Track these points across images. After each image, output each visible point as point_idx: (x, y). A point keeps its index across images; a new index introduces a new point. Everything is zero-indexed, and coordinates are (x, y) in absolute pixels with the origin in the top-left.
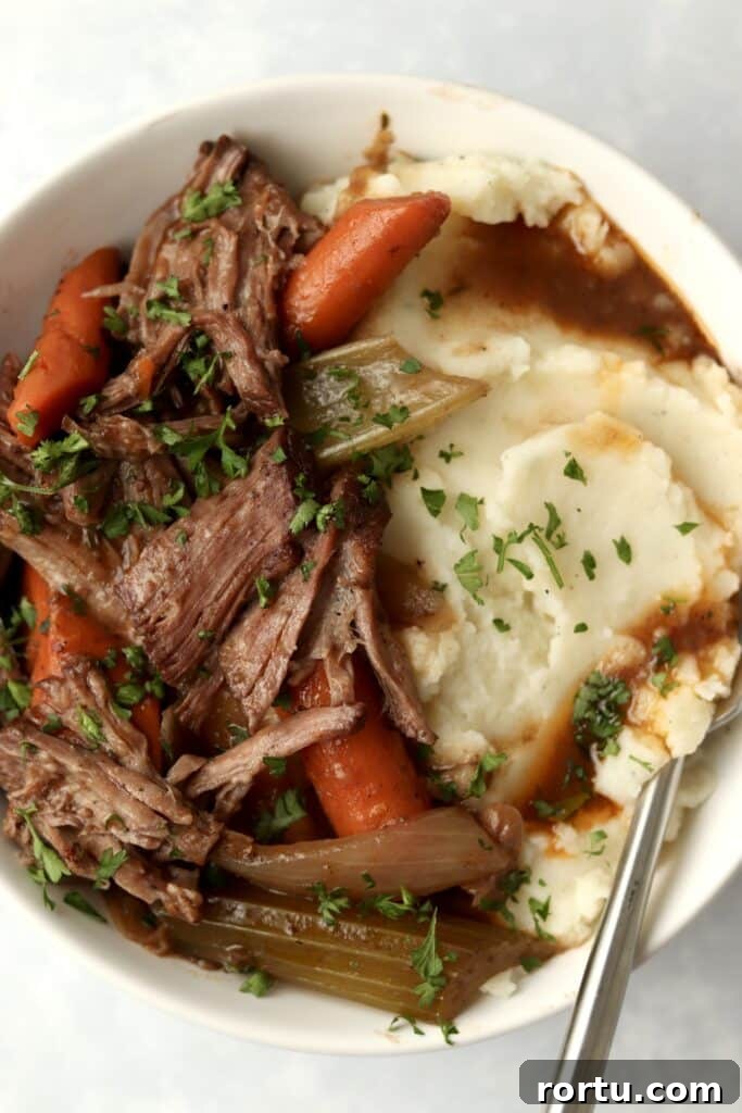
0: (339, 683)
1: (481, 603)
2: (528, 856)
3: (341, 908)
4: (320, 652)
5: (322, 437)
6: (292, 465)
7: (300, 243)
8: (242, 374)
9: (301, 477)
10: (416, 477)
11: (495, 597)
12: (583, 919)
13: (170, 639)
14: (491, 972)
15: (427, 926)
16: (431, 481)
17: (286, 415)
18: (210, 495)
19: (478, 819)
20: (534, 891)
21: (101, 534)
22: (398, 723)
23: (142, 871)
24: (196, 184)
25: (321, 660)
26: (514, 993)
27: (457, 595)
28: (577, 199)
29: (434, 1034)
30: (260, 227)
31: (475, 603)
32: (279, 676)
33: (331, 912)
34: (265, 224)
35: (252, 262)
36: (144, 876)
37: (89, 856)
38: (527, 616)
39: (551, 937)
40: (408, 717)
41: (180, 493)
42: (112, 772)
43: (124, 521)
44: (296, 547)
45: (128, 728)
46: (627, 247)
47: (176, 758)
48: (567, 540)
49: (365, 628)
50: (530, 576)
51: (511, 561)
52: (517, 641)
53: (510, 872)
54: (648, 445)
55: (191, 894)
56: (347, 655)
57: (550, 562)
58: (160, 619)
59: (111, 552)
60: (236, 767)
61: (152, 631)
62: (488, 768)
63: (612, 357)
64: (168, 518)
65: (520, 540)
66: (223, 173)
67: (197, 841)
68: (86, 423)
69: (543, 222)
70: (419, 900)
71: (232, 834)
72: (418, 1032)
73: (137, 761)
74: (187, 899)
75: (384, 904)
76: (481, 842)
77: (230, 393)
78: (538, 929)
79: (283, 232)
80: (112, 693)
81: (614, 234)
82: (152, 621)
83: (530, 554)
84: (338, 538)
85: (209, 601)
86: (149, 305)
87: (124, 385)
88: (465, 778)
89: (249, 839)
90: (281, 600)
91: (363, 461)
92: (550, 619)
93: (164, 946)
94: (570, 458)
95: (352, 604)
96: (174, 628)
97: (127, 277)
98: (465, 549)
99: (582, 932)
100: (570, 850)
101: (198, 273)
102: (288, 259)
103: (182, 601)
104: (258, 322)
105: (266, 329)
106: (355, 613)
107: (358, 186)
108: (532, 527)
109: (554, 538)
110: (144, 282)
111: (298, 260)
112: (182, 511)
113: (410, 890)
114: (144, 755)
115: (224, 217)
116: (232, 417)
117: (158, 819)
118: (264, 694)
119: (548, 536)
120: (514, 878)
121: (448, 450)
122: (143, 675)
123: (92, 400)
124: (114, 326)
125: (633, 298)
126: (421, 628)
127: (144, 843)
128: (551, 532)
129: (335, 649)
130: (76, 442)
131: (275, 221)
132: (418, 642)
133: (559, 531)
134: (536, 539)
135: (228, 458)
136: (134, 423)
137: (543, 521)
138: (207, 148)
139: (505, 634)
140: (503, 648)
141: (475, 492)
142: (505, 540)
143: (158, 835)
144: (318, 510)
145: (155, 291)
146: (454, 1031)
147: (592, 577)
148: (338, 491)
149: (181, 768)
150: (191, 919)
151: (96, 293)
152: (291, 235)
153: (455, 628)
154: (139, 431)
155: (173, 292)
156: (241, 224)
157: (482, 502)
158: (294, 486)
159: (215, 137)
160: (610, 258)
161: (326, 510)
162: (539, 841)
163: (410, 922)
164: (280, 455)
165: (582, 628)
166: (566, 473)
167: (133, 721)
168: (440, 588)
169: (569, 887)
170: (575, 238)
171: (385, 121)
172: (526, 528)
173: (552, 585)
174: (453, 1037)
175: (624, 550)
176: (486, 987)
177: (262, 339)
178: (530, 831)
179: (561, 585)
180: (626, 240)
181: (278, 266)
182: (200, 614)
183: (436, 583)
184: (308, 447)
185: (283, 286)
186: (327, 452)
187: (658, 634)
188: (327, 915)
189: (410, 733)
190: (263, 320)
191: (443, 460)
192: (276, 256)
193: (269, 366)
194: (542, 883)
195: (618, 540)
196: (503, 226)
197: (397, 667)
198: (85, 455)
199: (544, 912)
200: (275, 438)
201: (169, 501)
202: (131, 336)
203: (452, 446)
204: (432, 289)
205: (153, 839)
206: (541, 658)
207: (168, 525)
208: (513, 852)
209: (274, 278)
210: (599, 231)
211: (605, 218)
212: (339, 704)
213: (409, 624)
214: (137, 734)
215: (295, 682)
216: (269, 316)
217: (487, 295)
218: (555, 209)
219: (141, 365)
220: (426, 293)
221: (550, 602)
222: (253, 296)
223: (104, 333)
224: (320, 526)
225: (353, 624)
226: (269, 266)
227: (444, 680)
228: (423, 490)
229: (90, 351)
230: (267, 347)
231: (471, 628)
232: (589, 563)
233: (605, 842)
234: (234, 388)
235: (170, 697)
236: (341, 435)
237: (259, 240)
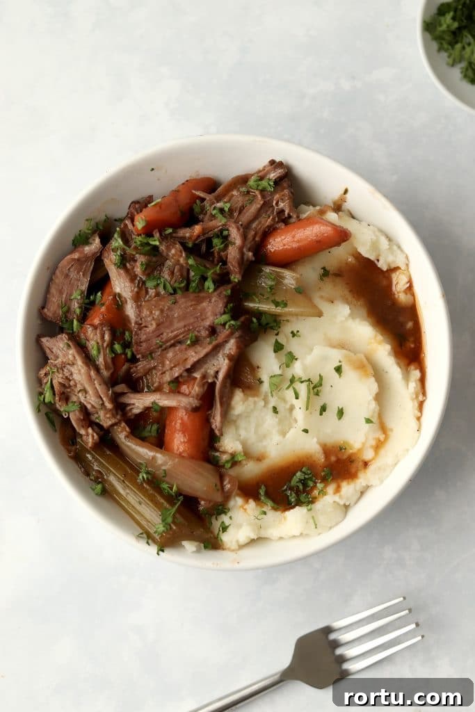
0: (196, 389)
1: (272, 396)
2: (231, 503)
3: (147, 478)
4: (198, 375)
5: (248, 297)
6: (230, 299)
7: (284, 220)
8: (232, 253)
9: (231, 305)
10: (277, 334)
11: (279, 398)
12: (237, 541)
13: (145, 336)
14: (191, 537)
15: (176, 504)
16: (281, 339)
17: (240, 279)
18: (194, 292)
19: (221, 478)
20: (225, 519)
21: (144, 283)
22: (212, 420)
23: (82, 418)
24: (260, 174)
25: (196, 378)
26: (194, 552)
27: (266, 387)
28: (403, 267)
29: (153, 549)
30: (274, 204)
31: (270, 395)
32: (176, 375)
33: (143, 477)
34: (277, 204)
35: (264, 215)
36: (82, 420)
37: (66, 398)
38: (288, 415)
39: (221, 540)
40: (216, 421)
41: (183, 285)
42: (92, 373)
43: (155, 283)
44: (213, 331)
45: (109, 361)
46: (411, 298)
47: (121, 383)
48: (320, 394)
49: (221, 376)
50: (297, 398)
51: (294, 388)
52: (277, 420)
53: (220, 505)
54: (373, 379)
55: (96, 436)
56: (207, 382)
57: (308, 398)
58: (146, 327)
59: (144, 292)
60: (139, 402)
61: (140, 330)
62: (236, 459)
63: (380, 337)
64: (172, 291)
65: (302, 382)
66: (273, 176)
67: (109, 418)
68: (163, 238)
69: (385, 269)
70: (179, 493)
71: (123, 424)
72: (148, 543)
73: (106, 373)
74: (93, 436)
75: (165, 486)
76: (216, 485)
77: (224, 259)
78: (218, 534)
79: (282, 211)
80: (111, 345)
81: (410, 288)
82: (143, 325)
83: (303, 389)
84: (231, 335)
85: (168, 331)
86: (215, 208)
87: (186, 233)
88: (225, 457)
89: (128, 429)
90: (197, 346)
91: (259, 314)
92: (296, 421)
93: (72, 454)
94: (340, 364)
95: (221, 364)
96: (149, 333)
97: (213, 194)
98: (278, 372)
99: (234, 546)
100: (249, 511)
101: (240, 208)
102: (278, 222)
103: (158, 325)
104: (251, 239)
105: (253, 243)
106: (220, 369)
107: (322, 212)
108: (309, 380)
109: (315, 390)
110: (218, 199)
111: (282, 225)
112: (179, 292)
113: (177, 487)
114: (109, 373)
115: (263, 192)
116: (220, 268)
117: (99, 400)
118: (167, 378)
119: (314, 388)
120: (221, 508)
121: (295, 332)
122: (126, 345)
123: (170, 231)
124: (197, 209)
125: (401, 319)
126: (243, 391)
127: (89, 407)
128: (316, 387)
129: (204, 377)
130: (155, 241)
131: (281, 205)
132: (238, 396)
133: (319, 389)
134: (308, 386)
135: (209, 284)
136: (181, 248)
137: (316, 380)
138: (272, 162)
139: (274, 414)
140: (270, 420)
141: (296, 354)
142: (296, 379)
143: (96, 405)
144: (229, 321)
145: (219, 205)
146: (163, 551)
147: (321, 414)
148: (242, 319)
149: (121, 388)
150: (90, 445)
151: (199, 193)
152: (284, 214)
153: (256, 399)
154: (181, 252)
155: (226, 209)
156: (268, 199)
157: (296, 359)
158: (226, 307)
159: (278, 160)
160: (402, 298)
161: (232, 322)
162: (239, 501)
163: (170, 499)
164: (229, 292)
165: (306, 431)
166: (335, 369)
167: (113, 359)
168: (261, 382)
169: (240, 526)
170: (394, 282)
171: (346, 191)
172: (307, 379)
173: (304, 407)
174: (161, 553)
175: (341, 413)
176: (184, 543)
177: (249, 246)
178: (238, 495)
179: (307, 409)
180: (413, 295)
181: (272, 223)
182: (162, 334)
183: (260, 379)
184: (241, 296)
185: (268, 233)
186: (246, 304)
188: (141, 477)
189: (213, 426)
190: (254, 239)
191: (291, 335)
192: (274, 219)
193: (245, 258)
194: (231, 518)
195: (340, 408)
196: (368, 260)
197: (224, 399)
198: (155, 248)
199: (225, 529)
200: (230, 286)
201: (176, 285)
202: (201, 217)
203: (298, 331)
204: (327, 269)
205: (93, 406)
206: (284, 434)
207: (171, 294)
208: (227, 497)
209: (268, 226)
210: (404, 285)
211: (410, 282)
212: (193, 397)
213: (239, 387)
214: (111, 365)
215: (181, 380)
216: (257, 239)
217: (347, 284)
218: (393, 266)
219: (197, 229)
220: (324, 268)
221: (299, 414)
222: (256, 228)
223: (191, 210)
224: (227, 327)
225: (217, 372)
226: (269, 220)
227: (239, 416)
228: (276, 340)
229: (181, 212)
230: (249, 250)
231: (262, 403)
232: (323, 409)
233: (264, 516)
234: (227, 257)
235: (134, 360)
236: (257, 300)
237: (271, 209)
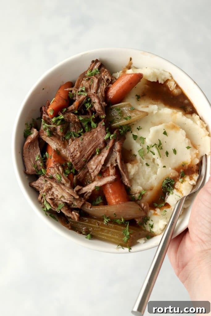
0: (112, 171)
1: (143, 159)
2: (149, 214)
3: (109, 221)
4: (109, 165)
5: (112, 122)
6: (106, 126)
7: (111, 82)
8: (97, 107)
9: (108, 128)
10: (132, 132)
11: (147, 159)
12: (160, 229)
13: (77, 160)
14: (140, 238)
15: (126, 226)
16: (135, 134)
17: (105, 116)
18: (88, 132)
19: (140, 205)
20: (150, 222)
21: (64, 138)
22: (124, 182)
23: (67, 209)
24: (90, 69)
25: (109, 167)
26: (144, 243)
27: (138, 157)
28: (170, 78)
29: (127, 249)
30: (103, 78)
31: (142, 159)
32: (100, 169)
33: (106, 221)
34: (104, 77)
35: (101, 85)
36: (67, 210)
37: (56, 205)
38: (153, 164)
39: (153, 232)
40: (126, 181)
41: (82, 130)
42: (62, 186)
43: (70, 136)
44: (105, 143)
45: (67, 178)
46: (180, 89)
47: (76, 186)
48: (162, 148)
49: (118, 161)
50: (154, 154)
51: (150, 151)
52: (150, 168)
53: (145, 217)
54: (181, 130)
55: (77, 214)
56: (114, 166)
57: (159, 152)
58: (75, 156)
59: (66, 142)
60: (89, 188)
61: (74, 158)
62: (142, 194)
63: (175, 111)
64: (79, 136)
65: (153, 147)
66: (96, 67)
67: (79, 203)
68: (64, 114)
69: (163, 83)
70: (126, 221)
71: (87, 203)
72: (123, 248)
73: (68, 185)
74: (76, 215)
75: (118, 221)
76: (140, 209)
78: (150, 230)
79: (108, 80)
80: (64, 171)
81: (177, 86)
82: (74, 156)
83: (155, 150)
84: (114, 141)
85: (86, 153)
86: (78, 92)
87: (72, 107)
88: (137, 196)
89: (90, 204)
90: (101, 154)
91: (121, 127)
92: (158, 165)
93: (70, 227)
94: (164, 130)
95: (117, 156)
96: (78, 158)
97: (74, 87)
98: (141, 148)
99: (160, 232)
100: (158, 214)
101: (89, 86)
102: (108, 85)
103: (80, 152)
104: (101, 97)
105: (103, 98)
106: (116, 158)
107: (124, 72)
108: (155, 144)
109: (160, 147)
110: (78, 88)
111: (111, 85)
112: (82, 134)
113: (123, 218)
114: (70, 184)
115: (96, 76)
116: (94, 116)
117: (72, 196)
118: (96, 172)
119: (159, 147)
120: (146, 219)
121: (139, 128)
122: (71, 168)
123: (65, 109)
124: (71, 96)
125: (180, 100)
126: (130, 163)
127: (68, 202)
128: (159, 146)
129: (112, 165)
130: (61, 117)
131: (106, 77)
132: (129, 166)
133: (161, 146)
134: (156, 146)
135: (93, 124)
136: (73, 114)
137: (158, 143)
138: (93, 62)
139: (148, 167)
140: (148, 170)
142: (150, 147)
143: (71, 200)
144: (110, 135)
145: (80, 90)
146: (131, 249)
147: (167, 156)
148: (115, 132)
149: (78, 188)
150: (76, 219)
151: (67, 89)
152: (109, 80)
153: (138, 164)
154: (74, 116)
155: (84, 90)
156: (99, 77)
157: (145, 138)
158: (106, 130)
159: (95, 59)
160: (176, 91)
161: (112, 135)
162: (152, 211)
163: (123, 225)
164: (104, 123)
165: (164, 167)
166: (163, 134)
167: (68, 177)
168: (136, 156)
169: (158, 222)
170: (169, 87)
171: (131, 59)
172: (154, 144)
173: (159, 157)
174: (131, 250)
175: (175, 151)
176: (139, 241)
177: (102, 100)
178: (150, 209)
179: (161, 157)
180: (180, 88)
181: (106, 86)
182: (84, 155)
183: (134, 155)
184: (109, 123)
185: (107, 90)
186: (113, 125)
187: (182, 170)
188: (105, 222)
189: (126, 184)
190: (102, 96)
191: (138, 130)
192: (106, 84)
193: (103, 106)
194: (152, 221)
195: (174, 149)
196: (154, 82)
197: (125, 170)
198: (63, 120)
199: (152, 227)
200: (103, 121)
201: (79, 132)
202: (74, 98)
203: (140, 127)
204: (138, 95)
205: (70, 201)
206: (155, 173)
208: (146, 212)
209: (105, 88)
210: (174, 85)
211: (176, 83)
212: (112, 175)
213: (128, 162)
214: (68, 180)
215: (103, 171)
216: (103, 96)
217: (149, 97)
218: (165, 80)
219: (76, 104)
220: (137, 95)
221: (158, 161)
222: (101, 91)
223: (69, 97)
224: (111, 138)
225: (116, 160)
226: (104, 86)
227: (134, 175)
228: (133, 134)
229: (65, 100)
230: (103, 102)
231: (141, 164)
232: (167, 153)
233: (166, 213)
234: (95, 109)
235: (76, 173)
236: (117, 121)
237: (103, 81)
